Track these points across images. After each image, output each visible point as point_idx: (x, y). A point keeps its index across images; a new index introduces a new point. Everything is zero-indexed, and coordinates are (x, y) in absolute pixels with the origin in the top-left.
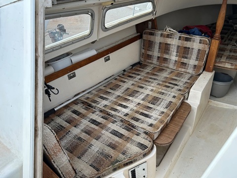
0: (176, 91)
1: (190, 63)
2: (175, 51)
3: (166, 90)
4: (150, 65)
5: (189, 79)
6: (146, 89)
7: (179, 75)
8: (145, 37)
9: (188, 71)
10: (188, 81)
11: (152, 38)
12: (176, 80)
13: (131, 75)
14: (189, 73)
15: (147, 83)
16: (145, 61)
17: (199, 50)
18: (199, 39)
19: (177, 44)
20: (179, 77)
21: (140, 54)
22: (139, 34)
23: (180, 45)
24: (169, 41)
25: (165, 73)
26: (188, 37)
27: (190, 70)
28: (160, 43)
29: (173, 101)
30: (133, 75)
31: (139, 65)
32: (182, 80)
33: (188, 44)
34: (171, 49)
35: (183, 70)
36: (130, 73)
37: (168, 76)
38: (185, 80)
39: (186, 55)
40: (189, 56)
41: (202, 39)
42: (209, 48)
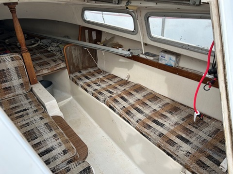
0: (35, 114)
1: (15, 85)
3: (25, 120)
5: (28, 99)
9: (17, 93)
10: (30, 100)
12: (17, 107)
14: (19, 95)
17: (16, 68)
18: (9, 57)
20: (16, 103)
27: (20, 91)
29: (47, 122)
32: (22, 103)
35: (11, 95)
38: (27, 101)
39: (4, 79)
40: (8, 78)
41: (12, 56)
42: (24, 62)
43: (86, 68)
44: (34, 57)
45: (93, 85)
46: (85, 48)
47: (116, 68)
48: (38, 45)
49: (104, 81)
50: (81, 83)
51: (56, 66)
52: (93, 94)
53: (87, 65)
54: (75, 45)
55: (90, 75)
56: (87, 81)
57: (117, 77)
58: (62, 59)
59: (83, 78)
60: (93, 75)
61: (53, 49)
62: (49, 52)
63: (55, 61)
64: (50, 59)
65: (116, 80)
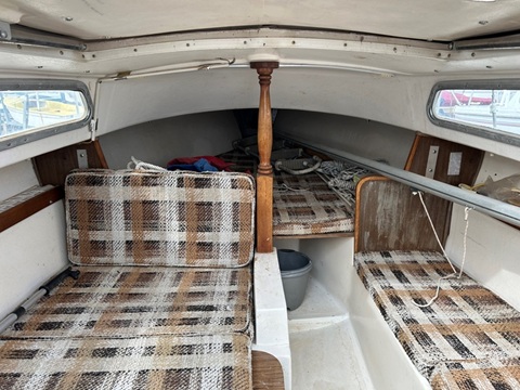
0: (222, 328)
1: (221, 241)
2: (175, 216)
3: (192, 335)
4: (106, 270)
5: (232, 283)
6: (128, 352)
7: (202, 277)
8: (72, 192)
9: (220, 262)
10: (234, 288)
11: (97, 193)
12: (203, 294)
13: (50, 319)
14: (223, 267)
15: (120, 331)
16: (86, 262)
17: (235, 204)
18: (229, 178)
19: (175, 199)
20: (206, 283)
21: (67, 245)
22: (49, 187)
23: (185, 200)
24: (151, 193)
25: (162, 283)
26: (201, 176)
27: (226, 259)
28: (126, 203)
29: (232, 363)
30: (61, 318)
31: (69, 280)
32: (217, 288)
33: (205, 195)
34: (161, 214)
35: (207, 262)
36: (44, 312)
37: (175, 290)
38: (226, 288)
39: (206, 223)
40: (214, 223)
41: (235, 177)
42: (256, 197)
43: (405, 248)
44: (292, 194)
45: (409, 302)
46: (416, 190)
47: (504, 273)
48: (312, 172)
49: (449, 302)
50: (376, 285)
51: (326, 224)
52: (398, 332)
53: (413, 240)
54: (390, 181)
55: (410, 272)
56: (397, 285)
57: (502, 302)
58: (349, 210)
59: (388, 273)
60: (422, 273)
61: (340, 183)
62: (330, 190)
63: (329, 211)
64: (322, 203)
65: (495, 312)
